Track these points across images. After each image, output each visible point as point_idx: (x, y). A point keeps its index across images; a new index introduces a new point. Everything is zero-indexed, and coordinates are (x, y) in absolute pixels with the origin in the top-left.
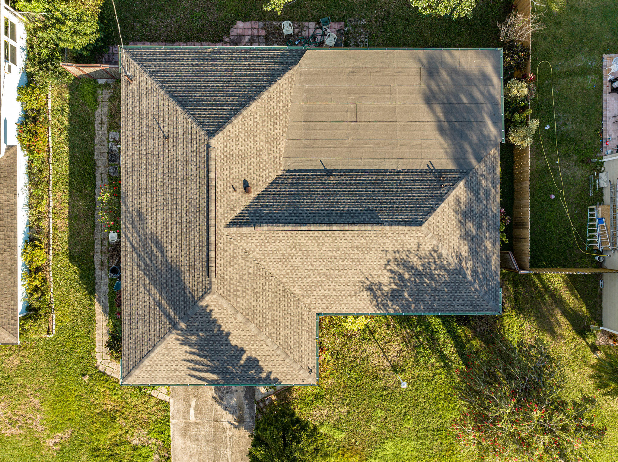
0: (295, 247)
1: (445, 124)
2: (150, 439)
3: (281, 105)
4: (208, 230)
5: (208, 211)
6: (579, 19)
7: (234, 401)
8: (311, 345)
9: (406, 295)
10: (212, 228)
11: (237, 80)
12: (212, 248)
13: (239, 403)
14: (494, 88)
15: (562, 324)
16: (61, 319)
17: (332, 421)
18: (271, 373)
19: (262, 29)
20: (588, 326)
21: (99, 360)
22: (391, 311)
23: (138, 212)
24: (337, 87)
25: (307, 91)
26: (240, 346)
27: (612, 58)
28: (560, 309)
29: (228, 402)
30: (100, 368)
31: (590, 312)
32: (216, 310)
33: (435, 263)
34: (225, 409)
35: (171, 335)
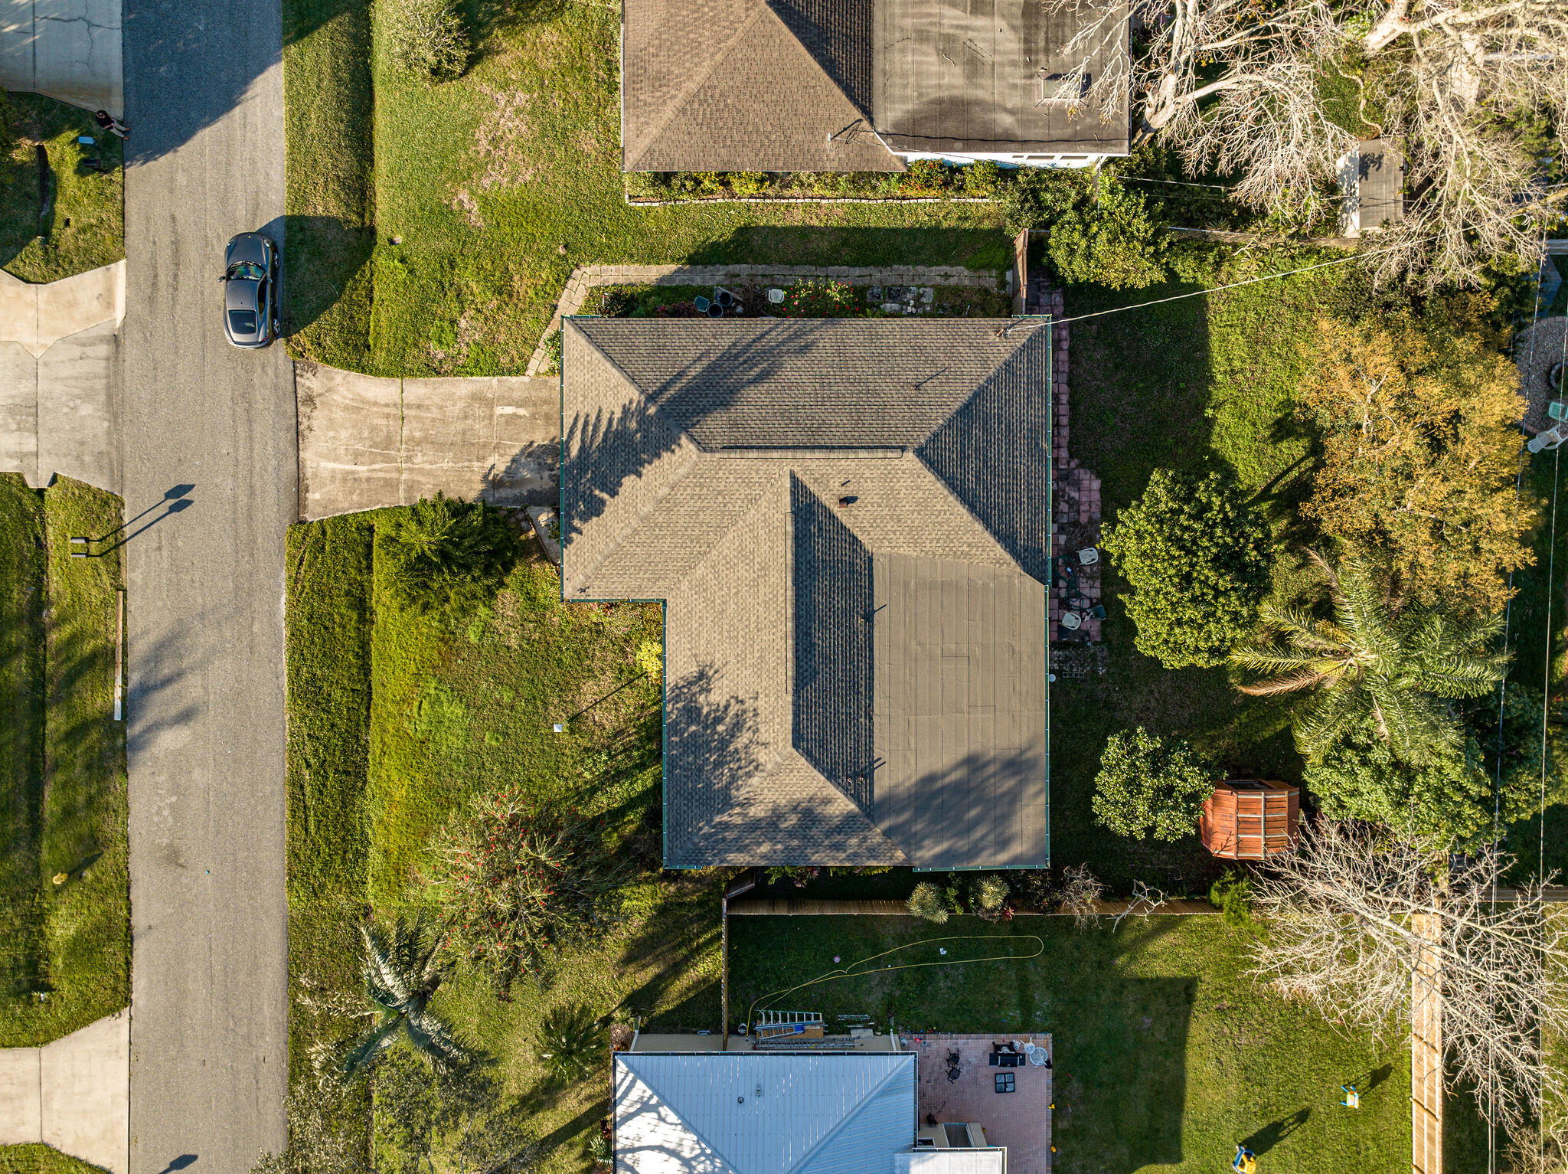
0: (763, 568)
1: (939, 784)
2: (468, 344)
3: (965, 548)
4: (788, 448)
5: (813, 448)
6: (1106, 997)
7: (526, 474)
8: (619, 592)
9: (693, 728)
10: (790, 454)
11: (1000, 486)
12: (762, 455)
13: (523, 482)
14: (991, 855)
15: (643, 974)
16: (652, 214)
17: (496, 623)
18: (581, 533)
19: (1090, 518)
20: (640, 1013)
21: (588, 270)
22: (669, 708)
23: (813, 343)
24: (991, 628)
25: (985, 586)
26: (621, 490)
27: (1046, 1047)
28: (666, 972)
29: (524, 465)
30: (576, 272)
31: (661, 1016)
32: (674, 458)
33: (740, 768)
34: (513, 461)
35: (637, 393)
